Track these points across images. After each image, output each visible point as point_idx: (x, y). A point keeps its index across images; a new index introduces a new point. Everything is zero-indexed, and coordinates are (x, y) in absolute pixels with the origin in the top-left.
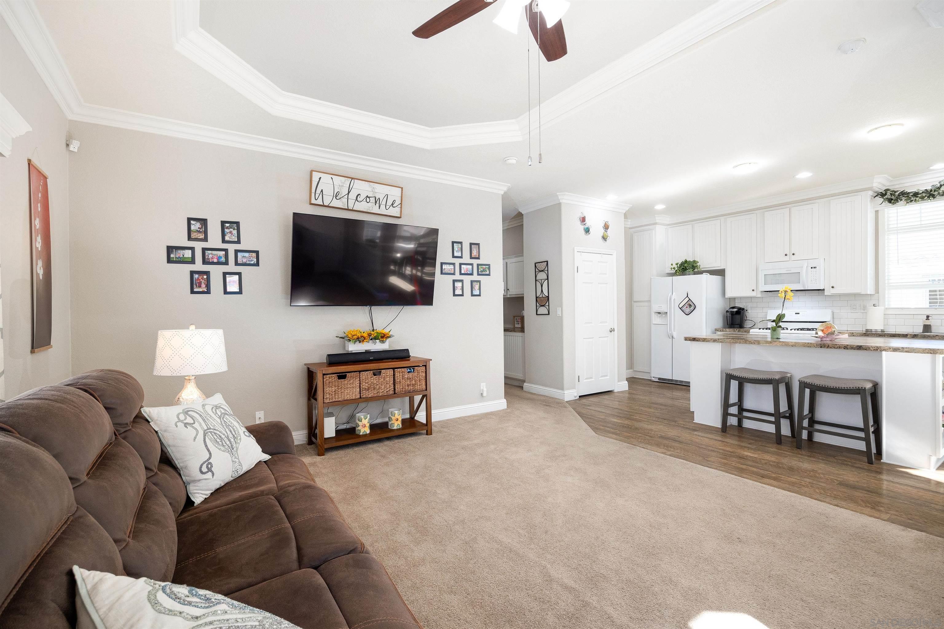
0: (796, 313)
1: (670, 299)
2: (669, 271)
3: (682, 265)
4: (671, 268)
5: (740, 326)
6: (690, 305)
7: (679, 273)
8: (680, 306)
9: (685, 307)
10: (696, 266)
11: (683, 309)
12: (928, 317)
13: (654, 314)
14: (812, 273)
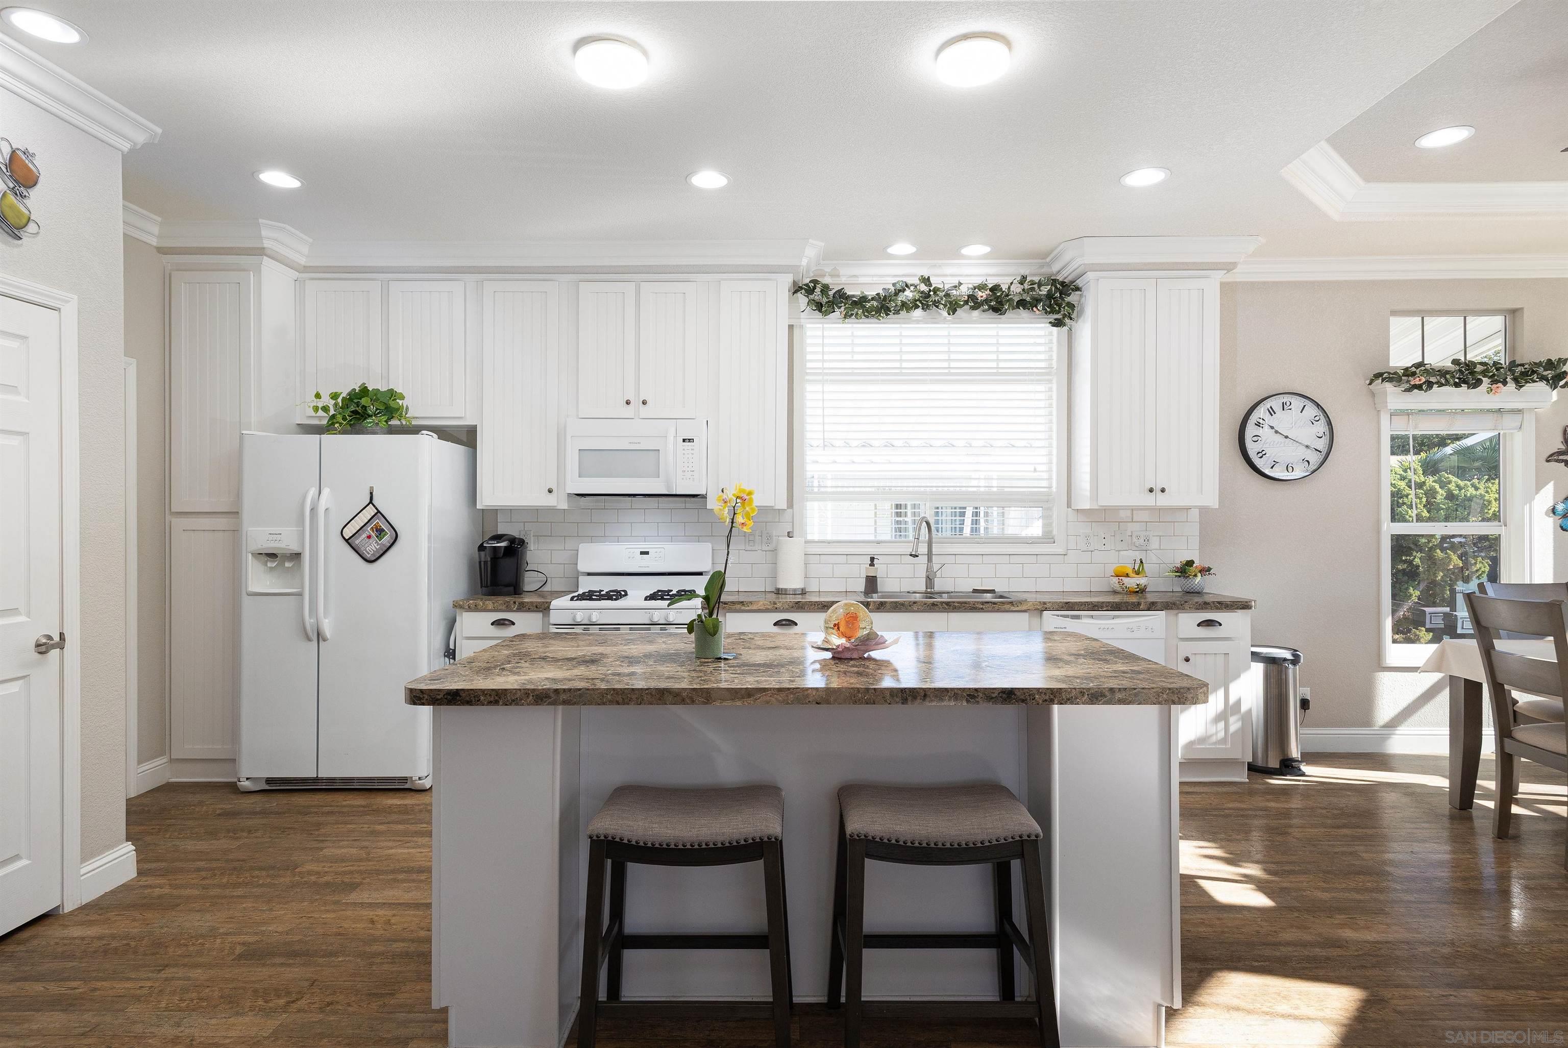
0: (642, 553)
1: (313, 510)
2: (306, 416)
3: (351, 400)
4: (316, 409)
5: (515, 588)
6: (380, 532)
7: (341, 424)
8: (348, 533)
9: (364, 536)
10: (398, 409)
11: (357, 542)
12: (872, 559)
13: (252, 559)
14: (684, 454)
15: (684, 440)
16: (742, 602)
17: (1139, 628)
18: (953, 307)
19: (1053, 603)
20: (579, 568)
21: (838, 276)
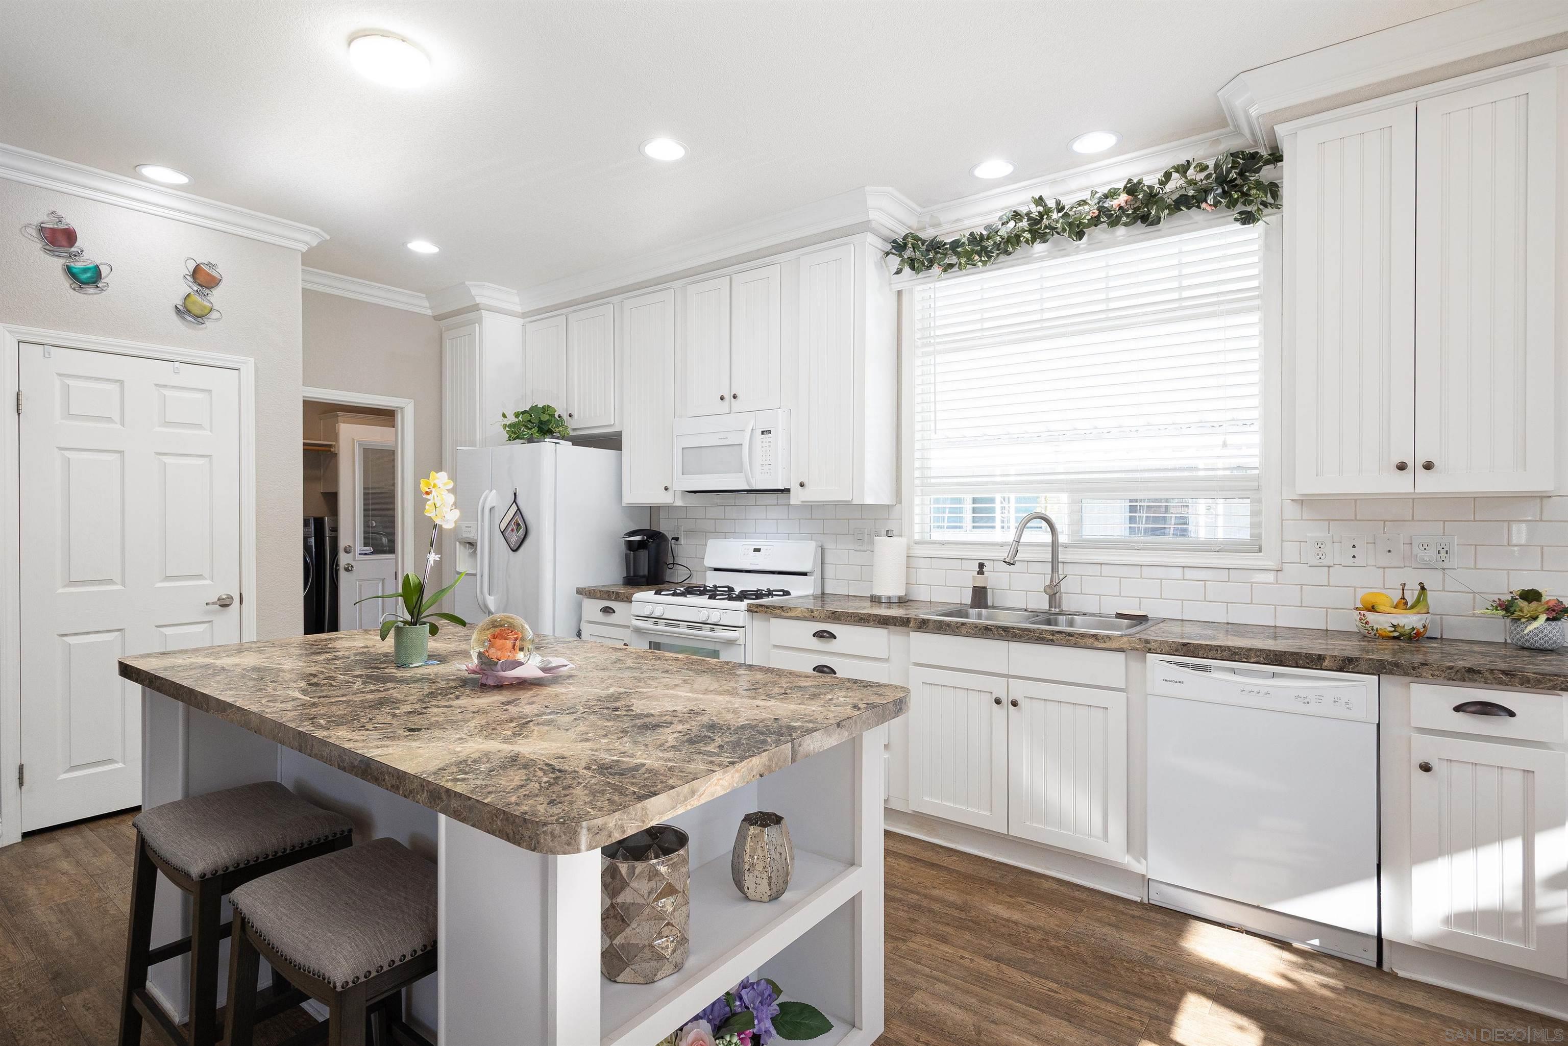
0: (755, 550)
1: (483, 508)
6: (519, 526)
8: (502, 526)
9: (510, 529)
11: (508, 534)
12: (981, 566)
13: (460, 547)
14: (762, 447)
15: (763, 433)
16: (782, 607)
17: (1320, 698)
18: (1077, 230)
19: (1161, 643)
20: (705, 563)
21: (939, 225)
